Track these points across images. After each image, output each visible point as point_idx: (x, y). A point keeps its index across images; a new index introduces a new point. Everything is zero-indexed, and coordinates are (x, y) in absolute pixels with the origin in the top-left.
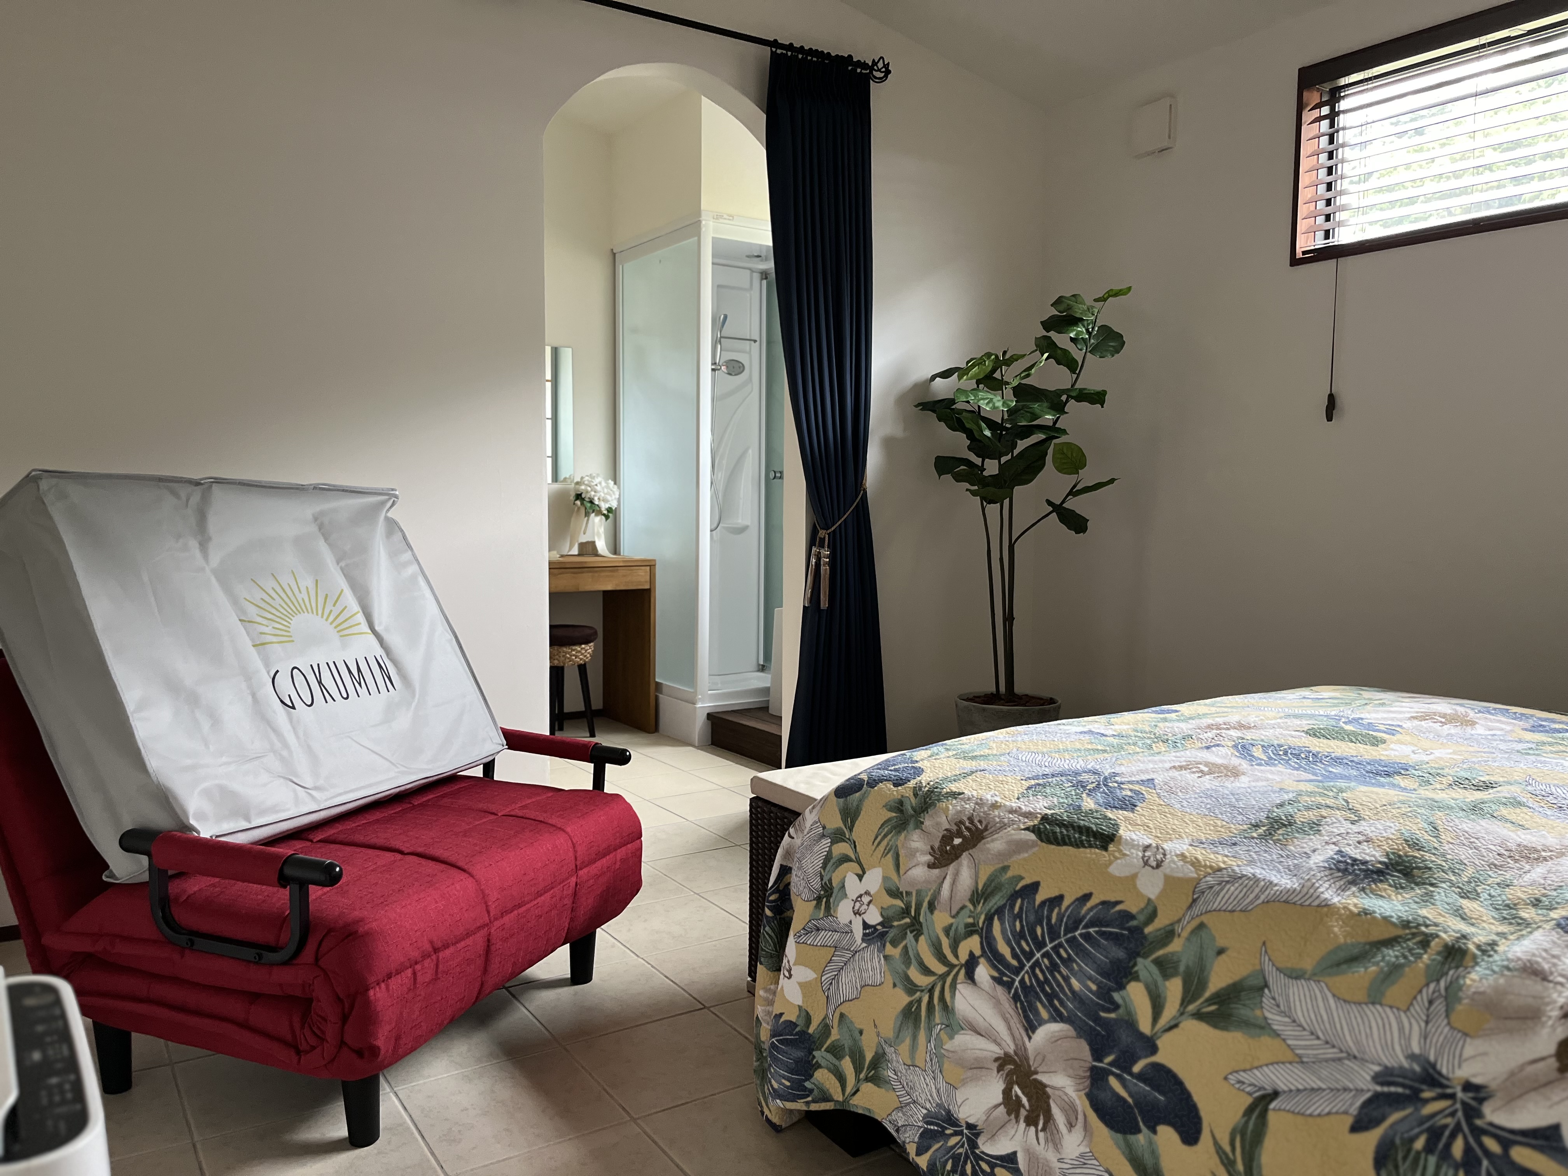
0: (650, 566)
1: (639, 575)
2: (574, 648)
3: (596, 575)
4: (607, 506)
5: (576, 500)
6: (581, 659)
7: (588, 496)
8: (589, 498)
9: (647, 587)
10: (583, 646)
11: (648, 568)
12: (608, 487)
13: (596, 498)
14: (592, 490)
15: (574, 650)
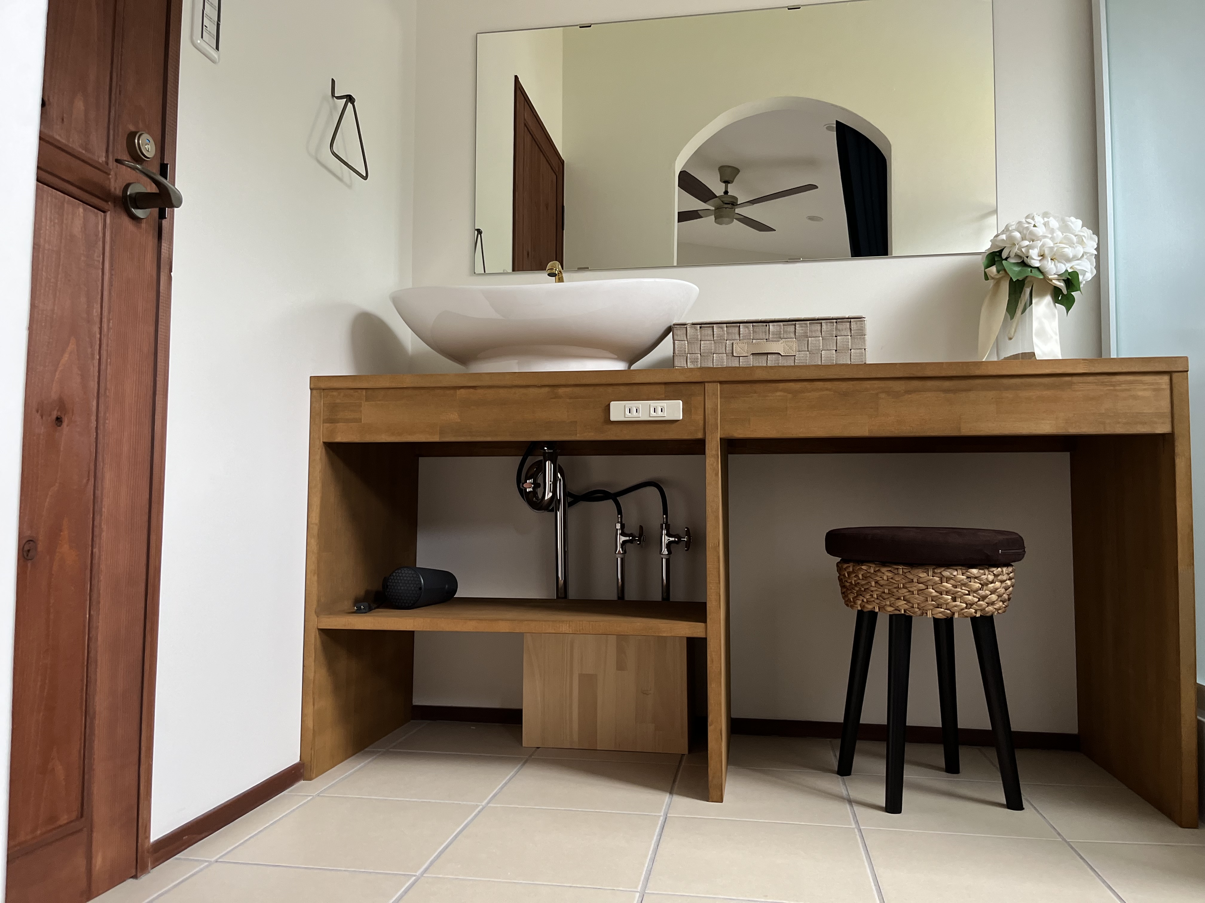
0: (1170, 373)
1: (1135, 398)
2: (946, 573)
3: (1009, 395)
4: (1062, 268)
5: (989, 266)
6: (969, 605)
7: (1016, 250)
8: (1017, 256)
9: (1163, 428)
10: (975, 571)
11: (1166, 379)
12: (1065, 227)
13: (1034, 253)
14: (1023, 239)
15: (948, 579)
